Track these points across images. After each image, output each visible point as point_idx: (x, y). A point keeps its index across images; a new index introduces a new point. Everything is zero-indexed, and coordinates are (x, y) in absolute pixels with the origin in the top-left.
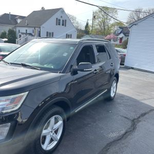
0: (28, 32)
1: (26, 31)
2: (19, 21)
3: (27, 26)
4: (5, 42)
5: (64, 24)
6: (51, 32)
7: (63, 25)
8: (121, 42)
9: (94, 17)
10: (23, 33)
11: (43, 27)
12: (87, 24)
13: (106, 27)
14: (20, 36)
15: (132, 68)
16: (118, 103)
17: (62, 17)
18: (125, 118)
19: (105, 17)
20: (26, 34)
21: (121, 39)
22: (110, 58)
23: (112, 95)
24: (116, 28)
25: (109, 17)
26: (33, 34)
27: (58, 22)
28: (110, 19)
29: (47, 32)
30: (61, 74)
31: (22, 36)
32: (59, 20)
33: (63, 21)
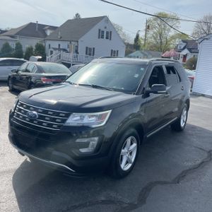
0: (61, 47)
1: (59, 45)
2: (49, 33)
3: (61, 39)
4: (39, 60)
5: (109, 36)
6: (92, 47)
7: (107, 38)
8: (184, 60)
9: (148, 27)
10: (55, 49)
11: (82, 41)
12: (137, 36)
13: (164, 40)
14: (52, 53)
15: (203, 95)
16: (190, 135)
17: (106, 28)
18: (201, 149)
19: (163, 27)
20: (59, 49)
21: (185, 57)
22: (180, 81)
23: (182, 124)
24: (178, 41)
25: (168, 27)
26: (68, 50)
27: (101, 34)
28: (169, 30)
29: (87, 48)
30: (135, 96)
31: (54, 52)
32: (103, 32)
33: (107, 33)
